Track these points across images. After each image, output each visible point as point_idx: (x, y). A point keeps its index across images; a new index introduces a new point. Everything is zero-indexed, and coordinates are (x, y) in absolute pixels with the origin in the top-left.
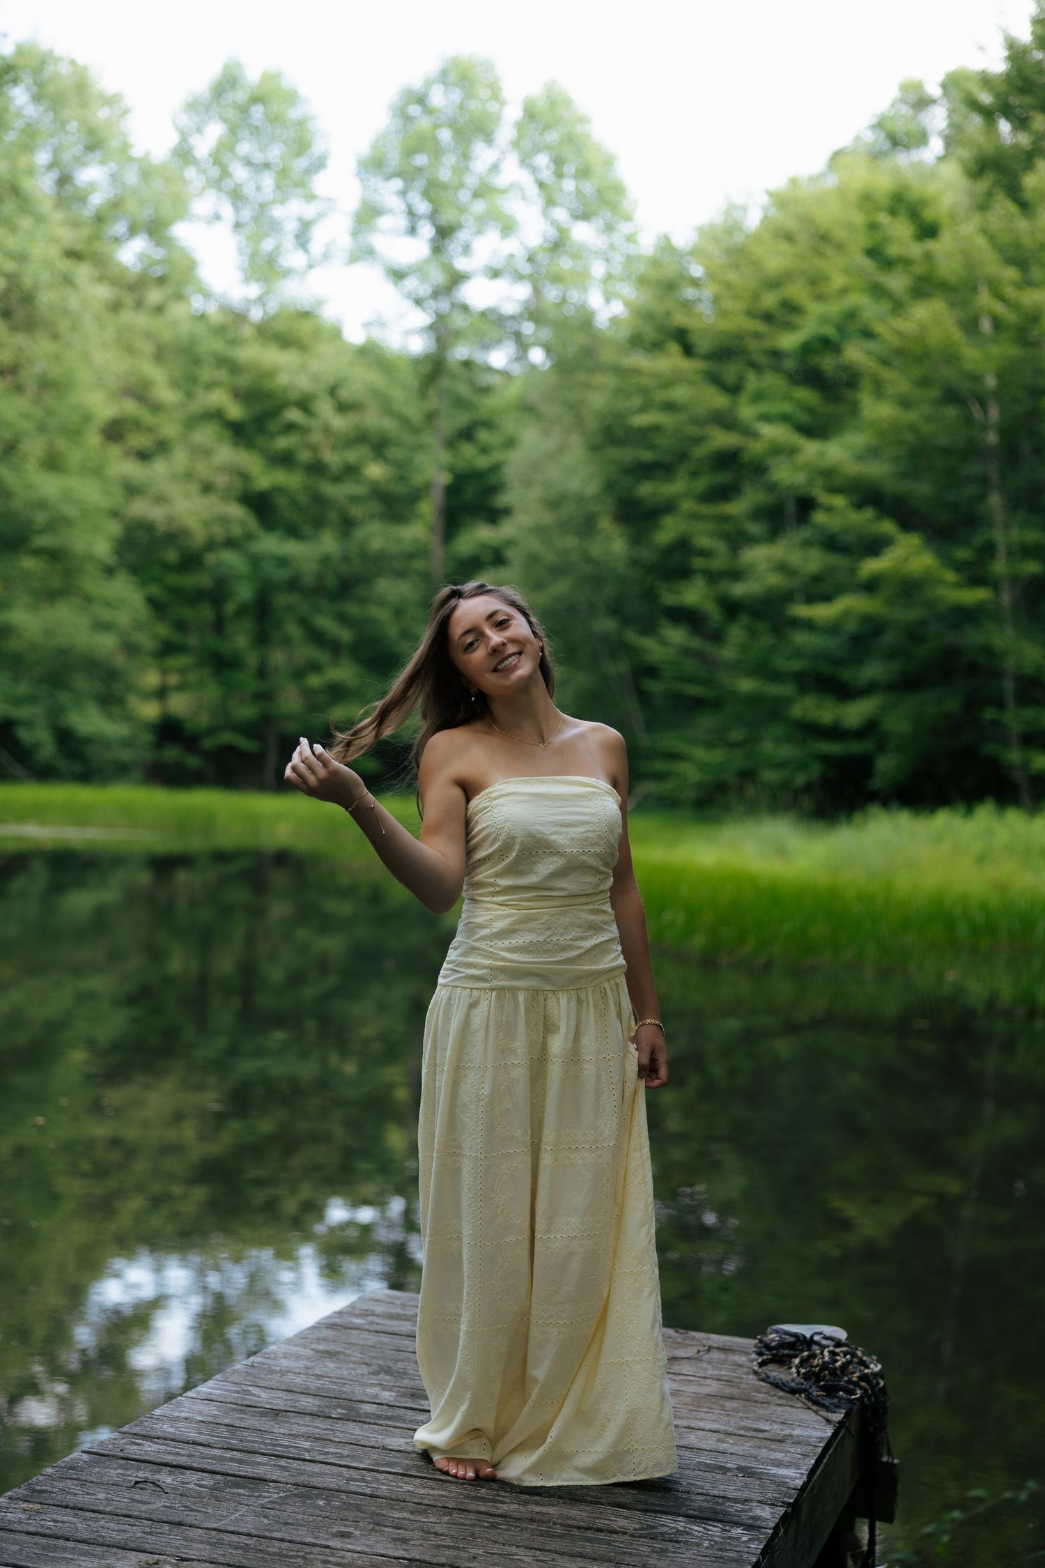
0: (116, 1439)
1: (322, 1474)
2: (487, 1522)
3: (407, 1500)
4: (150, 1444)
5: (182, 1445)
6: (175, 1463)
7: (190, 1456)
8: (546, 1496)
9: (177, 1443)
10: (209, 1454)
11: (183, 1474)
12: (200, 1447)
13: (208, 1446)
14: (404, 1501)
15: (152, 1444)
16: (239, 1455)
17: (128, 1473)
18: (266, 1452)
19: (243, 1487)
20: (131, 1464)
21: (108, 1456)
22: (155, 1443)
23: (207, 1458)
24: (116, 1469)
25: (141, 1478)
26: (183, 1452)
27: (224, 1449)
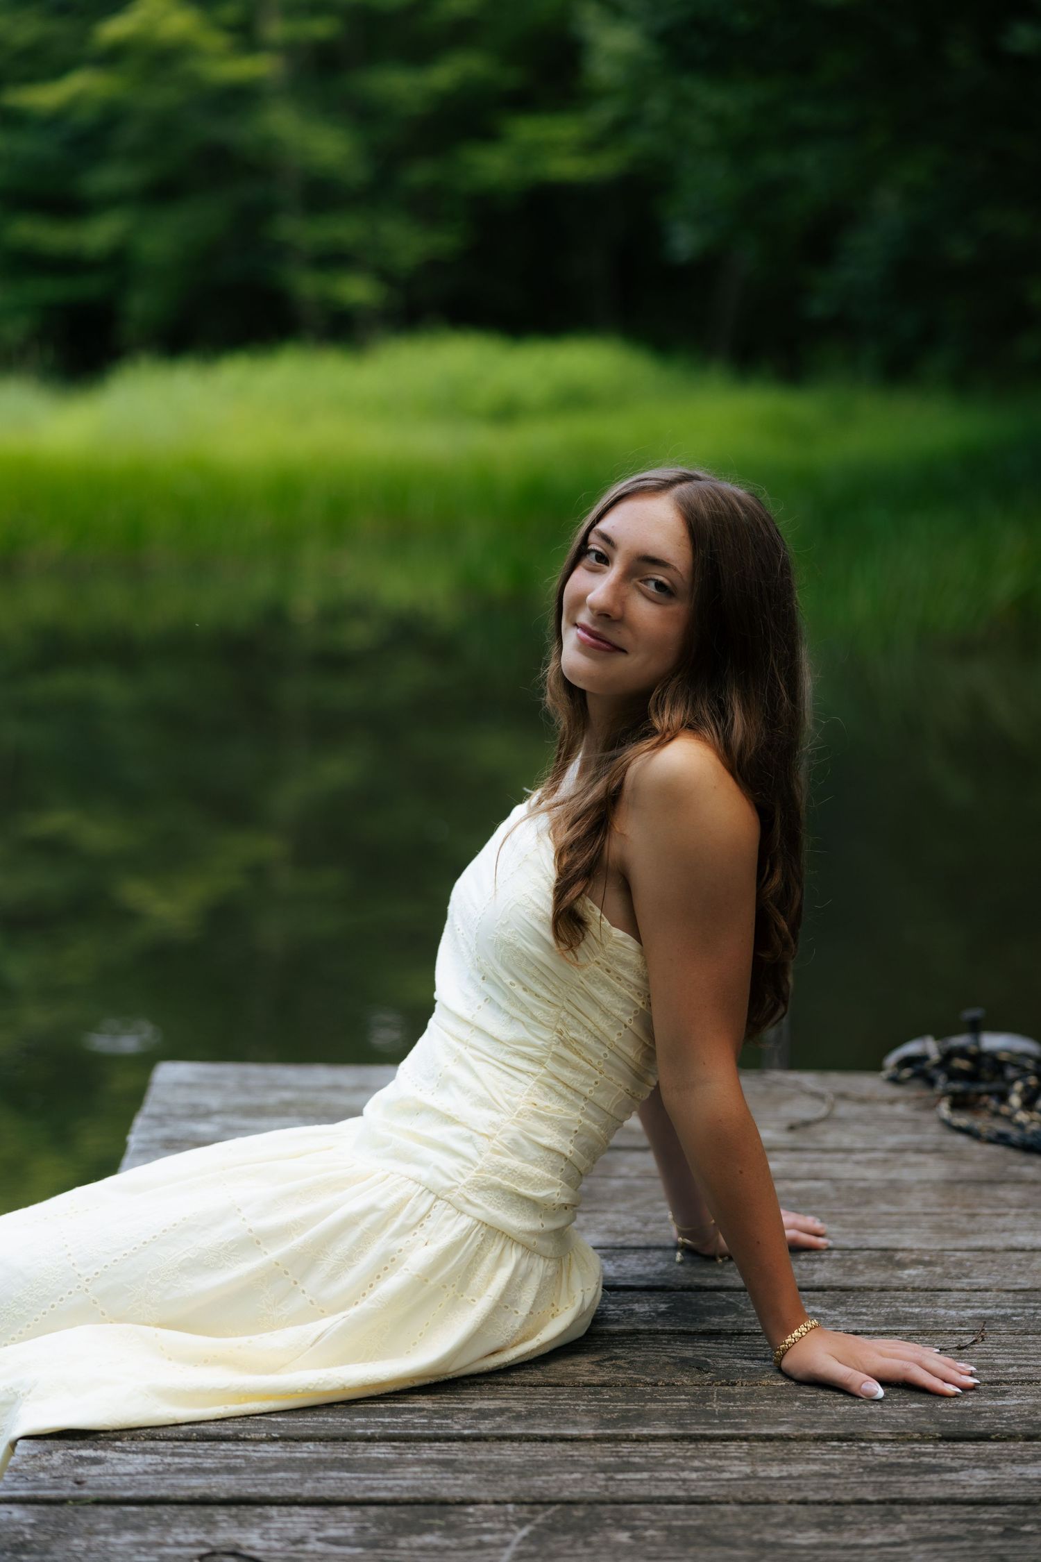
0: (35, 1456)
1: (540, 1467)
2: (994, 1522)
3: (773, 1498)
4: (116, 1455)
5: (187, 1447)
6: (223, 1495)
7: (231, 1470)
8: (998, 1440)
9: (171, 1444)
10: (262, 1460)
11: (268, 1518)
12: (224, 1446)
13: (236, 1439)
14: (768, 1502)
15: (122, 1456)
16: (321, 1449)
17: (151, 1537)
18: (369, 1432)
19: (429, 1529)
20: (135, 1515)
21: (61, 1502)
22: (123, 1451)
23: (269, 1470)
24: (117, 1532)
25: (191, 1545)
26: (208, 1463)
27: (275, 1440)
